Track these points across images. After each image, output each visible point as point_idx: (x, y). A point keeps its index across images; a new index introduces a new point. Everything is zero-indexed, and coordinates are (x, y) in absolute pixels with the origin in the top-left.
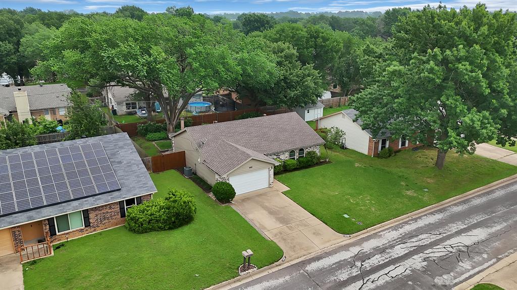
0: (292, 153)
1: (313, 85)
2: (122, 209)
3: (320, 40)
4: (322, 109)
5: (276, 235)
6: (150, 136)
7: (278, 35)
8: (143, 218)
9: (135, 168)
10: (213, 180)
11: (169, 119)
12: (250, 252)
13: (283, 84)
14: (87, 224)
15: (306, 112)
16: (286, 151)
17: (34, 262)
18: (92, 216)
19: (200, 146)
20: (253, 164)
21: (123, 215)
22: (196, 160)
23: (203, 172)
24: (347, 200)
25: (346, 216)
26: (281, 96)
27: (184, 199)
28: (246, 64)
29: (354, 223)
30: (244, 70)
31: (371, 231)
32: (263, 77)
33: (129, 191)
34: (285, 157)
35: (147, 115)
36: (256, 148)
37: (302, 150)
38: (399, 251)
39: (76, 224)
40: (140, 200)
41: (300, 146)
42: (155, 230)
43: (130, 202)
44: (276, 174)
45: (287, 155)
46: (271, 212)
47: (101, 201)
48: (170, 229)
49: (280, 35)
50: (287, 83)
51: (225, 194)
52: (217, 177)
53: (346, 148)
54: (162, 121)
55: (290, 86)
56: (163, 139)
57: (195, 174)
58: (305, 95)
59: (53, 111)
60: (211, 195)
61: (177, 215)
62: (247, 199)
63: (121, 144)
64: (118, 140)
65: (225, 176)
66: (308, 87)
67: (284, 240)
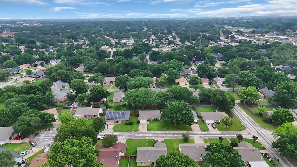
9: (128, 116)
21: (125, 122)
24: (154, 127)
25: (151, 129)
33: (126, 119)
39: (120, 122)
41: (156, 117)
44: (149, 121)
45: (153, 118)
46: (143, 127)
51: (138, 122)
62: (142, 124)
63: (128, 112)
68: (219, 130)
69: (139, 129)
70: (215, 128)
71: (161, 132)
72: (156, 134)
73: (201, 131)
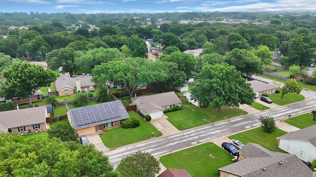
0: (171, 106)
1: (182, 80)
2: (121, 122)
4: (188, 87)
5: (161, 130)
6: (124, 98)
7: (171, 58)
8: (126, 124)
9: (123, 111)
10: (145, 114)
11: (130, 92)
12: (153, 133)
13: (171, 79)
14: (112, 126)
15: (181, 88)
16: (169, 105)
17: (101, 134)
18: (113, 123)
19: (141, 104)
20: (157, 110)
21: (121, 124)
22: (140, 108)
23: (142, 112)
24: (184, 121)
25: (182, 126)
26: (170, 84)
27: (137, 120)
28: (156, 76)
29: (184, 128)
30: (156, 78)
31: (188, 130)
32: (163, 80)
33: (123, 117)
34: (168, 107)
35: (121, 88)
36: (159, 105)
37: (174, 105)
38: (193, 135)
39: (110, 125)
40: (125, 120)
41: (173, 104)
42: (129, 128)
43: (123, 120)
44: (164, 113)
45: (169, 106)
46: (161, 124)
47: (116, 120)
48: (133, 127)
49: (172, 58)
50: (172, 79)
51: (149, 119)
52: (146, 113)
53: (192, 104)
54: (128, 92)
55: (174, 80)
56: (128, 99)
57: (140, 112)
58: (179, 83)
59: (88, 87)
60: (144, 119)
61: (135, 124)
62: (155, 120)
63: (119, 103)
64: (118, 102)
65: (148, 113)
66: (180, 81)
67: (164, 131)
68: (280, 105)
69: (159, 130)
70: (271, 103)
71: (206, 127)
72: (202, 132)
73: (259, 111)
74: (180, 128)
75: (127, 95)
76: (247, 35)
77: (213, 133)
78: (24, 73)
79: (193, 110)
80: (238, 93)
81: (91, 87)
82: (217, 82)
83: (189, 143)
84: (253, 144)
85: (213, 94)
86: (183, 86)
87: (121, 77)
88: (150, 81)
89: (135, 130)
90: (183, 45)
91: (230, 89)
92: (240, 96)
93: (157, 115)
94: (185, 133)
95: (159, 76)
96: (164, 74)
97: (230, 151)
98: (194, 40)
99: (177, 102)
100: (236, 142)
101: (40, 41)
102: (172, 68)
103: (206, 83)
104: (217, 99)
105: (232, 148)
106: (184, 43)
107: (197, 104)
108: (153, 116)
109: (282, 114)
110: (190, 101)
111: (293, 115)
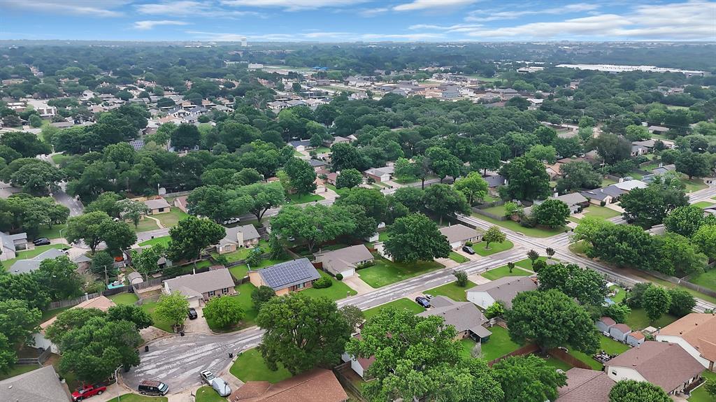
0: (362, 262)
2: (313, 282)
3: (376, 203)
4: (379, 237)
5: (355, 289)
8: (319, 284)
9: (313, 269)
12: (348, 292)
13: (359, 229)
15: (370, 238)
16: (359, 261)
18: (305, 284)
20: (348, 268)
21: (313, 284)
22: (326, 266)
23: (330, 270)
24: (379, 279)
25: (377, 283)
27: (328, 279)
29: (379, 286)
31: (383, 287)
32: (350, 231)
33: (314, 277)
34: (359, 264)
37: (365, 261)
38: (388, 292)
39: (302, 286)
40: (317, 279)
41: (364, 259)
42: (323, 288)
43: (315, 280)
44: (355, 270)
46: (354, 283)
47: (307, 280)
48: (327, 287)
51: (340, 278)
52: (336, 272)
53: (385, 259)
55: (362, 230)
57: (328, 271)
58: (368, 232)
59: (251, 240)
60: (335, 278)
61: (328, 283)
62: (346, 279)
63: (307, 262)
65: (339, 272)
66: (370, 229)
67: (358, 290)
68: (483, 256)
69: (353, 289)
70: (473, 253)
71: (401, 284)
72: (397, 289)
73: (459, 264)
74: (375, 286)
75: (304, 250)
76: (459, 145)
77: (407, 289)
78: (198, 232)
79: (386, 266)
80: (432, 247)
81: (255, 240)
82: (410, 237)
83: (384, 300)
84: (442, 296)
85: (407, 249)
86: (373, 236)
87: (307, 232)
88: (337, 234)
89: (329, 289)
90: (364, 161)
91: (425, 244)
92: (434, 250)
93: (348, 273)
94: (380, 291)
95: (346, 227)
96: (352, 224)
97: (422, 304)
98: (380, 149)
99: (369, 257)
100: (429, 296)
101: (149, 165)
102: (358, 214)
103: (400, 237)
104: (411, 255)
105: (425, 302)
106: (366, 158)
107: (390, 259)
108: (344, 274)
109: (481, 267)
110: (382, 255)
111: (493, 267)
